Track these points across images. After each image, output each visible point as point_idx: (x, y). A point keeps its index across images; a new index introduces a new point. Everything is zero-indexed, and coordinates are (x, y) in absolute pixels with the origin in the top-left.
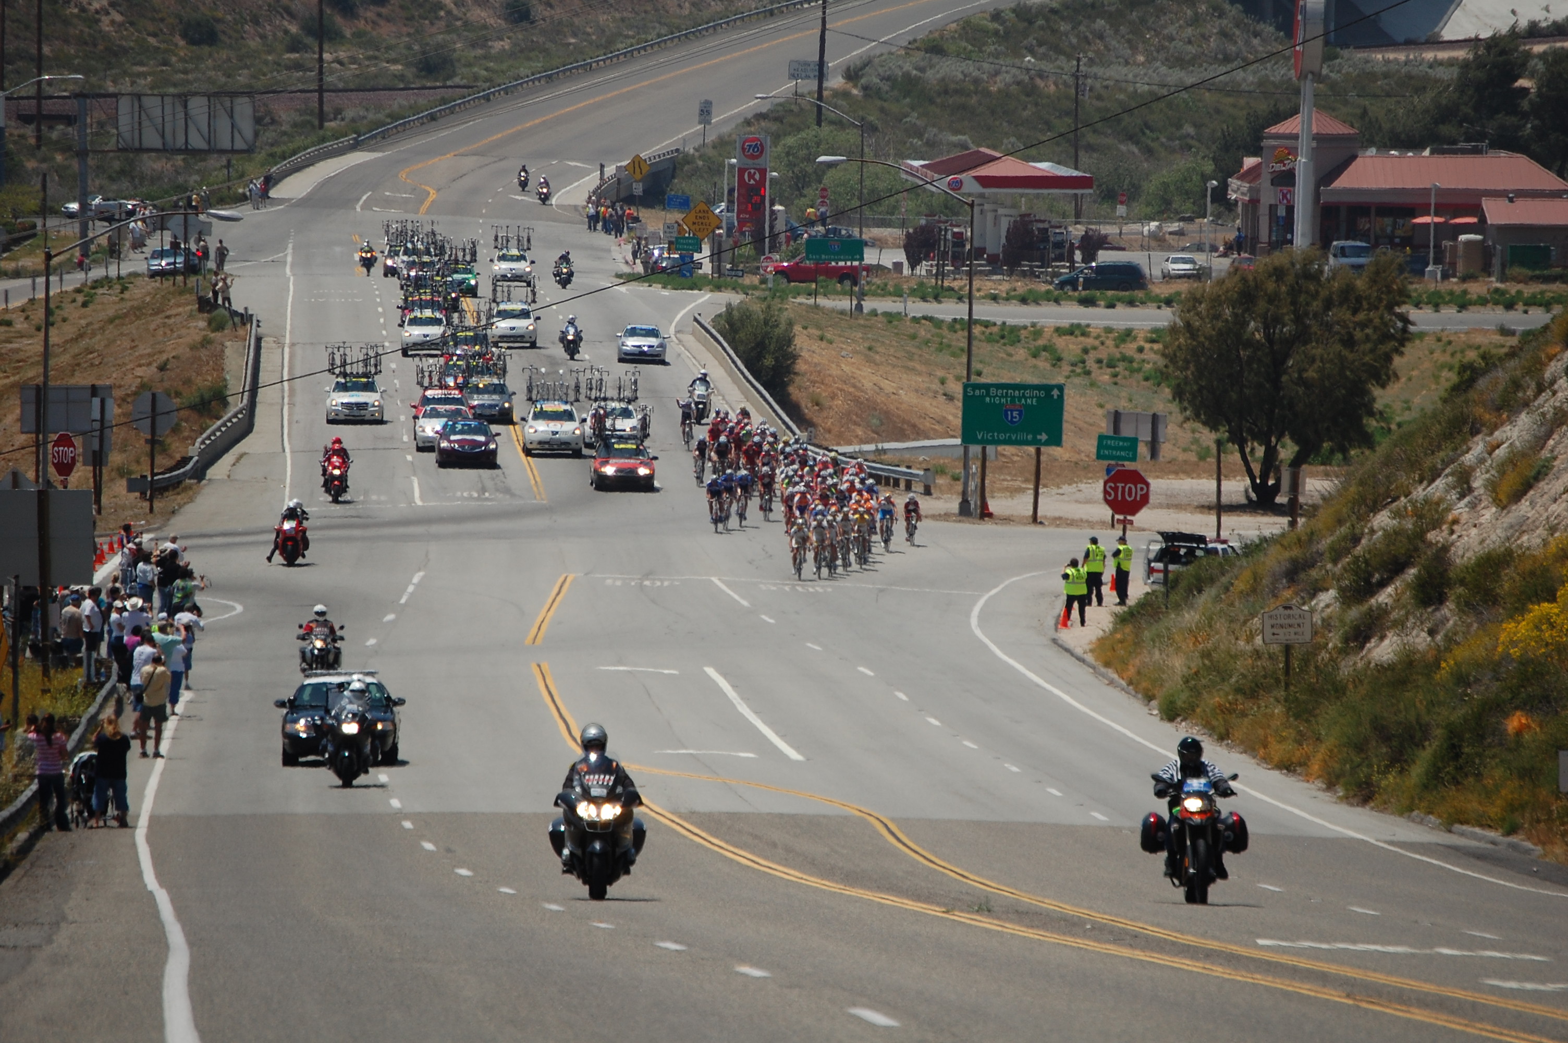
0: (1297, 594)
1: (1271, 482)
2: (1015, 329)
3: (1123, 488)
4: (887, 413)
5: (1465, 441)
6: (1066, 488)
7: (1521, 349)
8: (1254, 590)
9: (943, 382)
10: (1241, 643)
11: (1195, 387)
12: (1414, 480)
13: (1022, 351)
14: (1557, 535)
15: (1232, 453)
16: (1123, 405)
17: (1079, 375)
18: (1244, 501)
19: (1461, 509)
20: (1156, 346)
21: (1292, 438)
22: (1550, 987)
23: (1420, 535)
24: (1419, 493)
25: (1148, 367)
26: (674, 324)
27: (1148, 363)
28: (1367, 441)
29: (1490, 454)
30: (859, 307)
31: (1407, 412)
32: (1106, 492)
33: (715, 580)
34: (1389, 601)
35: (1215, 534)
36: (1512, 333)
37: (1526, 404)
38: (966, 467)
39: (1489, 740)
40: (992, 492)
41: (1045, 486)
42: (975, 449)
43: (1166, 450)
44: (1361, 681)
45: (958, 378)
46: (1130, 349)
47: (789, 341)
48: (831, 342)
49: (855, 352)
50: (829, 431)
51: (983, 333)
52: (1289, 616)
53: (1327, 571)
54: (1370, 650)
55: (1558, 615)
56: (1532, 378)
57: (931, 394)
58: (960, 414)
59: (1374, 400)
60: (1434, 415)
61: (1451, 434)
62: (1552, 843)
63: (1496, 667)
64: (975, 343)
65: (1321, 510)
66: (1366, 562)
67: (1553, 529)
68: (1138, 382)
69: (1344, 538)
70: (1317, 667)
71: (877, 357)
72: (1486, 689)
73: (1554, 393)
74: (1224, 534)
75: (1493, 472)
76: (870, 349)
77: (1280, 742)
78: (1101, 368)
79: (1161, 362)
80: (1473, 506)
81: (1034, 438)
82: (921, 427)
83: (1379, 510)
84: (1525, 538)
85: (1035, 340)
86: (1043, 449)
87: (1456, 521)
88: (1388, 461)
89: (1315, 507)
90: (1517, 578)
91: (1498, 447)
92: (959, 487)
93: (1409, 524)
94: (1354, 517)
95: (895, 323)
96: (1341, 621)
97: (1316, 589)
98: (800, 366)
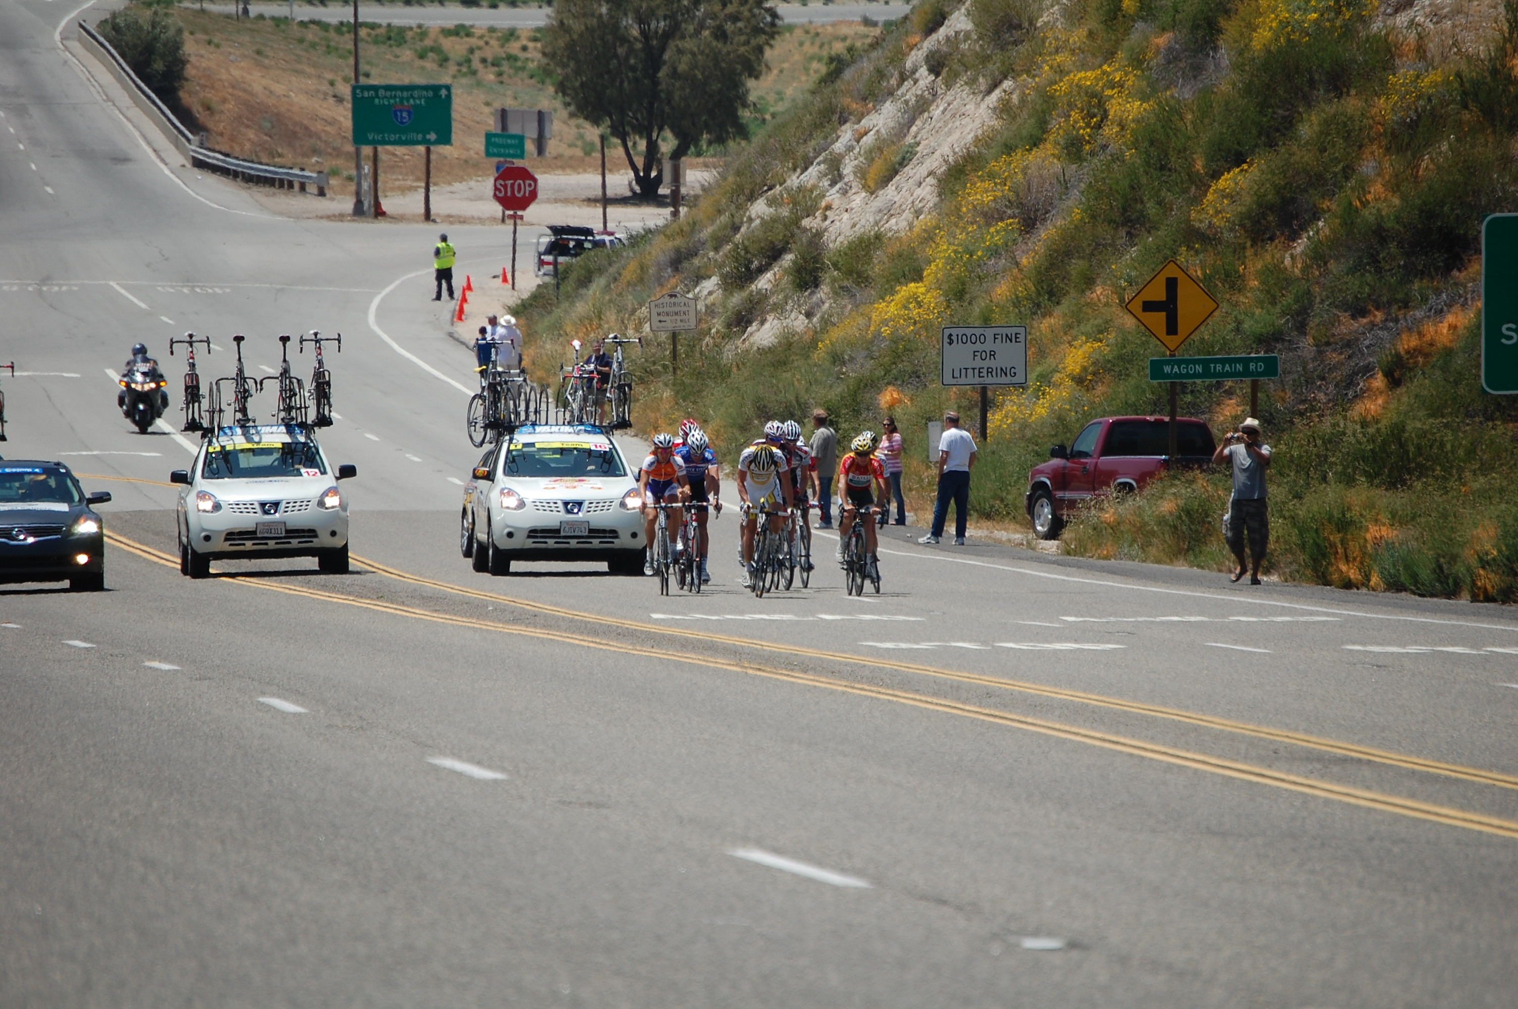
0: (682, 282)
1: (653, 174)
2: (402, 31)
3: (512, 185)
4: (278, 115)
5: (834, 130)
6: (457, 186)
7: (884, 40)
8: (641, 280)
9: (332, 83)
10: (630, 332)
11: (577, 84)
12: (788, 168)
13: (408, 52)
14: (921, 217)
15: (615, 147)
16: (509, 103)
17: (465, 75)
18: (629, 194)
19: (833, 196)
20: (539, 45)
21: (672, 130)
22: (923, 646)
23: (796, 221)
24: (794, 181)
25: (531, 65)
26: (60, 29)
27: (533, 61)
28: (743, 132)
29: (858, 142)
30: (246, 11)
31: (781, 103)
32: (496, 189)
33: (112, 283)
34: (768, 286)
35: (602, 225)
36: (875, 24)
37: (891, 93)
38: (359, 167)
39: (864, 415)
40: (384, 191)
41: (435, 184)
42: (367, 150)
43: (553, 147)
44: (743, 364)
45: (346, 80)
46: (514, 48)
47: (176, 46)
48: (218, 46)
49: (244, 56)
50: (222, 134)
51: (369, 35)
52: (674, 304)
53: (709, 259)
54: (751, 334)
55: (923, 294)
56: (894, 68)
57: (322, 97)
58: (350, 115)
59: (748, 91)
60: (806, 106)
61: (821, 123)
62: (923, 509)
63: (869, 345)
64: (361, 45)
65: (701, 199)
66: (746, 249)
67: (918, 213)
68: (522, 80)
69: (725, 227)
70: (701, 353)
71: (266, 61)
72: (862, 366)
73: (916, 81)
74: (611, 226)
75: (861, 159)
76: (259, 52)
77: (670, 424)
78: (486, 67)
79: (545, 61)
80: (844, 192)
81: (424, 137)
82: (312, 129)
83: (756, 199)
84: (893, 221)
85: (421, 40)
86: (432, 148)
87: (828, 207)
88: (763, 151)
89: (696, 197)
90: (886, 260)
91: (866, 133)
92: (353, 188)
93: (785, 212)
94: (733, 207)
95: (283, 27)
96: (724, 307)
97: (699, 278)
98: (189, 71)
